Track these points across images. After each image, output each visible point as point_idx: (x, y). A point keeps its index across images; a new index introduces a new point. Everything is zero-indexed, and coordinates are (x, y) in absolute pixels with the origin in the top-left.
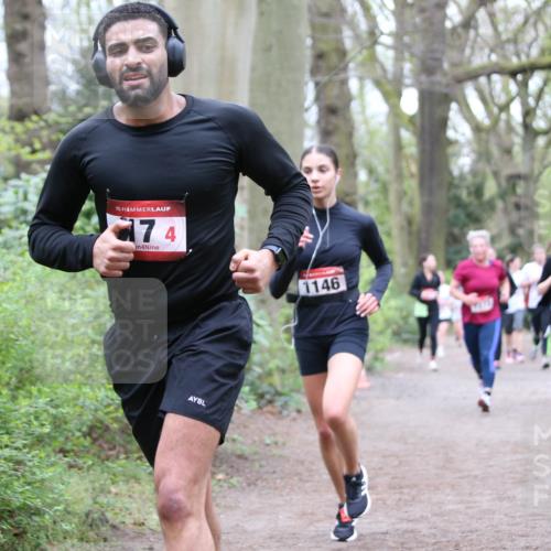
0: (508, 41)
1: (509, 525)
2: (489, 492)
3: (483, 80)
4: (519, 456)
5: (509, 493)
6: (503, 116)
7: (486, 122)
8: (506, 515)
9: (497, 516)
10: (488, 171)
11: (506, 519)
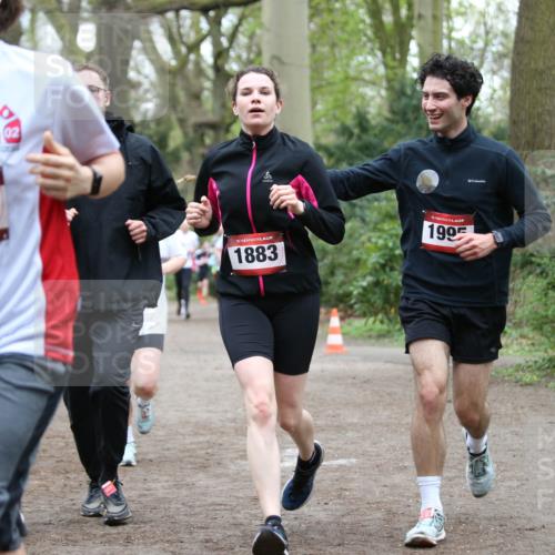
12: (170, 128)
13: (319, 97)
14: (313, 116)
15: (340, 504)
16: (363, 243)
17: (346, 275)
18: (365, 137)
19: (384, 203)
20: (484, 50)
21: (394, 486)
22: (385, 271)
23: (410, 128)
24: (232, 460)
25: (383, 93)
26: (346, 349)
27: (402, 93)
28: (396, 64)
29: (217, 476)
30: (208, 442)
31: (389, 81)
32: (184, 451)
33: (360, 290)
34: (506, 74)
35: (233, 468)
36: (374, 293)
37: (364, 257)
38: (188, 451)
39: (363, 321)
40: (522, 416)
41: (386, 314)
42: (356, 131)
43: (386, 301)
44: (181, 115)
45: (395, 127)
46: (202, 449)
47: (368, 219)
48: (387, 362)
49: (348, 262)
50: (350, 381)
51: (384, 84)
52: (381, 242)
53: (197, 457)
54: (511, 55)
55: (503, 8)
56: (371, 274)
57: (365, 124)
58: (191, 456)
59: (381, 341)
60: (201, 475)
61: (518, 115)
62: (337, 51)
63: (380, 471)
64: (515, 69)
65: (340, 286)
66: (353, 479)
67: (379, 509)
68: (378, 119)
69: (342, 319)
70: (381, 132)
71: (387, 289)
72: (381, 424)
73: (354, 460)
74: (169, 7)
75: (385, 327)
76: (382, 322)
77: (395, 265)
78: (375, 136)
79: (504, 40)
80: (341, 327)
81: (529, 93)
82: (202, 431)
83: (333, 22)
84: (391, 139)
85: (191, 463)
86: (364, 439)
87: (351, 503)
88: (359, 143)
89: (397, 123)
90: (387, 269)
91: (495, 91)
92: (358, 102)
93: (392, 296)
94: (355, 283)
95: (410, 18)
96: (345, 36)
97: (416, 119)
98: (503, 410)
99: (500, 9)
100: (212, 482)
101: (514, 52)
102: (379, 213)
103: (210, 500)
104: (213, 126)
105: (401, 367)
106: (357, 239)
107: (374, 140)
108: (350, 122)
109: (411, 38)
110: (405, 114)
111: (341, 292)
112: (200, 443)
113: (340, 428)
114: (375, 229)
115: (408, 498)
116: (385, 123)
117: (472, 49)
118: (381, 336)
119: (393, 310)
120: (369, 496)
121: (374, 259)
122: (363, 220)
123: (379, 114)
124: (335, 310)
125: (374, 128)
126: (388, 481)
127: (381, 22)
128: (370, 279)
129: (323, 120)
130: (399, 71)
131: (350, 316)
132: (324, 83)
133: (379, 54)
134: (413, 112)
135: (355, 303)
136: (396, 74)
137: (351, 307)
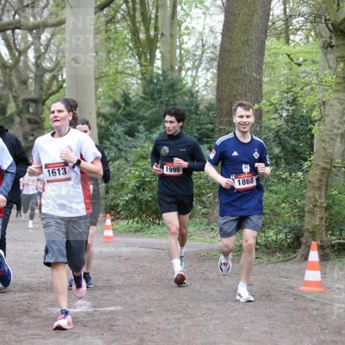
0: (27, 6)
1: (15, 341)
2: (3, 318)
3: (9, 32)
4: (25, 294)
5: (17, 320)
6: (22, 58)
7: (10, 61)
8: (14, 335)
9: (7, 335)
10: (10, 95)
11: (14, 337)
12: (8, 102)
13: (100, 84)
14: (96, 95)
15: (111, 335)
16: (126, 174)
17: (115, 193)
18: (128, 108)
19: (139, 149)
20: (202, 56)
21: (144, 324)
22: (139, 191)
23: (156, 103)
24: (44, 307)
25: (139, 81)
26: (115, 239)
27: (151, 82)
28: (148, 64)
29: (35, 317)
30: (29, 296)
31: (143, 74)
32: (14, 302)
33: (124, 202)
34: (215, 71)
35: (44, 312)
36: (133, 205)
37: (127, 182)
38: (17, 301)
39: (126, 222)
40: (223, 281)
41: (140, 217)
42: (123, 105)
43: (140, 209)
44: (14, 94)
45: (146, 102)
46: (26, 300)
47: (129, 159)
48: (140, 247)
49: (117, 185)
50: (117, 259)
51: (140, 76)
52: (137, 173)
53: (23, 305)
54: (218, 59)
55: (213, 30)
56: (130, 193)
57: (128, 101)
58: (18, 305)
59: (137, 234)
60: (25, 317)
61: (222, 96)
62: (111, 56)
63: (136, 314)
64: (220, 67)
65: (112, 200)
66: (118, 320)
67: (134, 337)
68: (136, 98)
69: (113, 220)
70: (137, 105)
71: (140, 202)
72: (136, 285)
73: (119, 308)
74: (8, 27)
75: (139, 225)
76: (137, 223)
77: (146, 187)
78: (134, 108)
79: (213, 50)
80: (112, 225)
81: (228, 82)
82: (25, 290)
83: (109, 38)
84: (143, 110)
85: (19, 310)
86: (125, 294)
87: (118, 334)
88: (124, 112)
89: (148, 100)
90: (141, 190)
91: (208, 81)
92: (124, 87)
93: (144, 206)
94: (121, 198)
95: (156, 36)
96: (116, 47)
97: (160, 98)
98: (211, 276)
99: (211, 30)
100: (32, 321)
101: (219, 57)
102: (136, 156)
103: (30, 332)
104: (35, 101)
105: (149, 250)
106: (122, 171)
107: (134, 111)
108: (118, 99)
109: (156, 48)
110: (153, 95)
111: (112, 204)
112: (25, 297)
113: (111, 288)
114: (133, 165)
115: (152, 331)
116: (141, 100)
117: (195, 55)
118: (137, 231)
119: (144, 215)
120: (129, 330)
121: (133, 183)
122: (126, 160)
123: (137, 95)
124: (108, 215)
125: (133, 103)
126: (140, 320)
127: (139, 38)
128: (130, 195)
129: (102, 98)
130: (149, 68)
131: (118, 218)
132: (103, 75)
133: (137, 57)
134: (158, 94)
135: (121, 211)
136: (147, 70)
137: (119, 213)
